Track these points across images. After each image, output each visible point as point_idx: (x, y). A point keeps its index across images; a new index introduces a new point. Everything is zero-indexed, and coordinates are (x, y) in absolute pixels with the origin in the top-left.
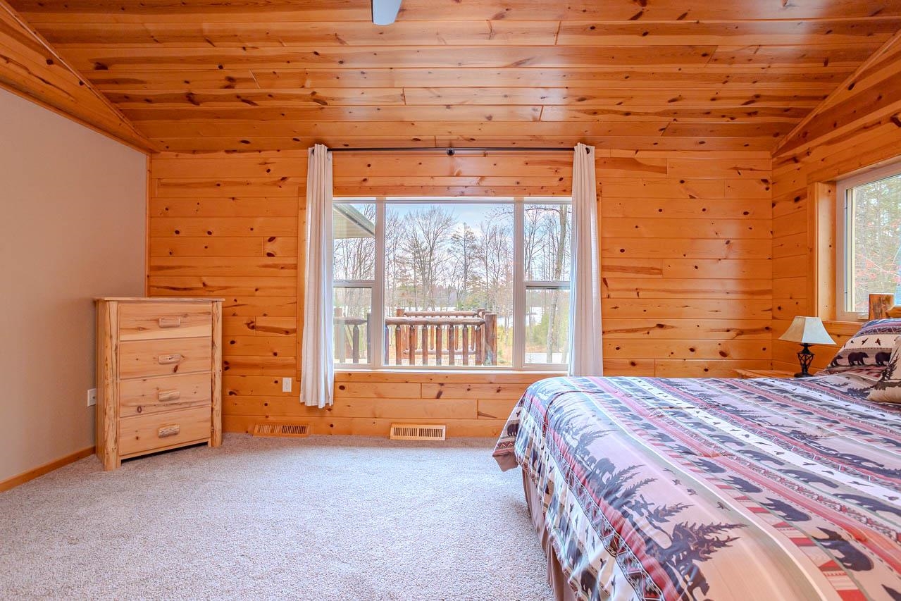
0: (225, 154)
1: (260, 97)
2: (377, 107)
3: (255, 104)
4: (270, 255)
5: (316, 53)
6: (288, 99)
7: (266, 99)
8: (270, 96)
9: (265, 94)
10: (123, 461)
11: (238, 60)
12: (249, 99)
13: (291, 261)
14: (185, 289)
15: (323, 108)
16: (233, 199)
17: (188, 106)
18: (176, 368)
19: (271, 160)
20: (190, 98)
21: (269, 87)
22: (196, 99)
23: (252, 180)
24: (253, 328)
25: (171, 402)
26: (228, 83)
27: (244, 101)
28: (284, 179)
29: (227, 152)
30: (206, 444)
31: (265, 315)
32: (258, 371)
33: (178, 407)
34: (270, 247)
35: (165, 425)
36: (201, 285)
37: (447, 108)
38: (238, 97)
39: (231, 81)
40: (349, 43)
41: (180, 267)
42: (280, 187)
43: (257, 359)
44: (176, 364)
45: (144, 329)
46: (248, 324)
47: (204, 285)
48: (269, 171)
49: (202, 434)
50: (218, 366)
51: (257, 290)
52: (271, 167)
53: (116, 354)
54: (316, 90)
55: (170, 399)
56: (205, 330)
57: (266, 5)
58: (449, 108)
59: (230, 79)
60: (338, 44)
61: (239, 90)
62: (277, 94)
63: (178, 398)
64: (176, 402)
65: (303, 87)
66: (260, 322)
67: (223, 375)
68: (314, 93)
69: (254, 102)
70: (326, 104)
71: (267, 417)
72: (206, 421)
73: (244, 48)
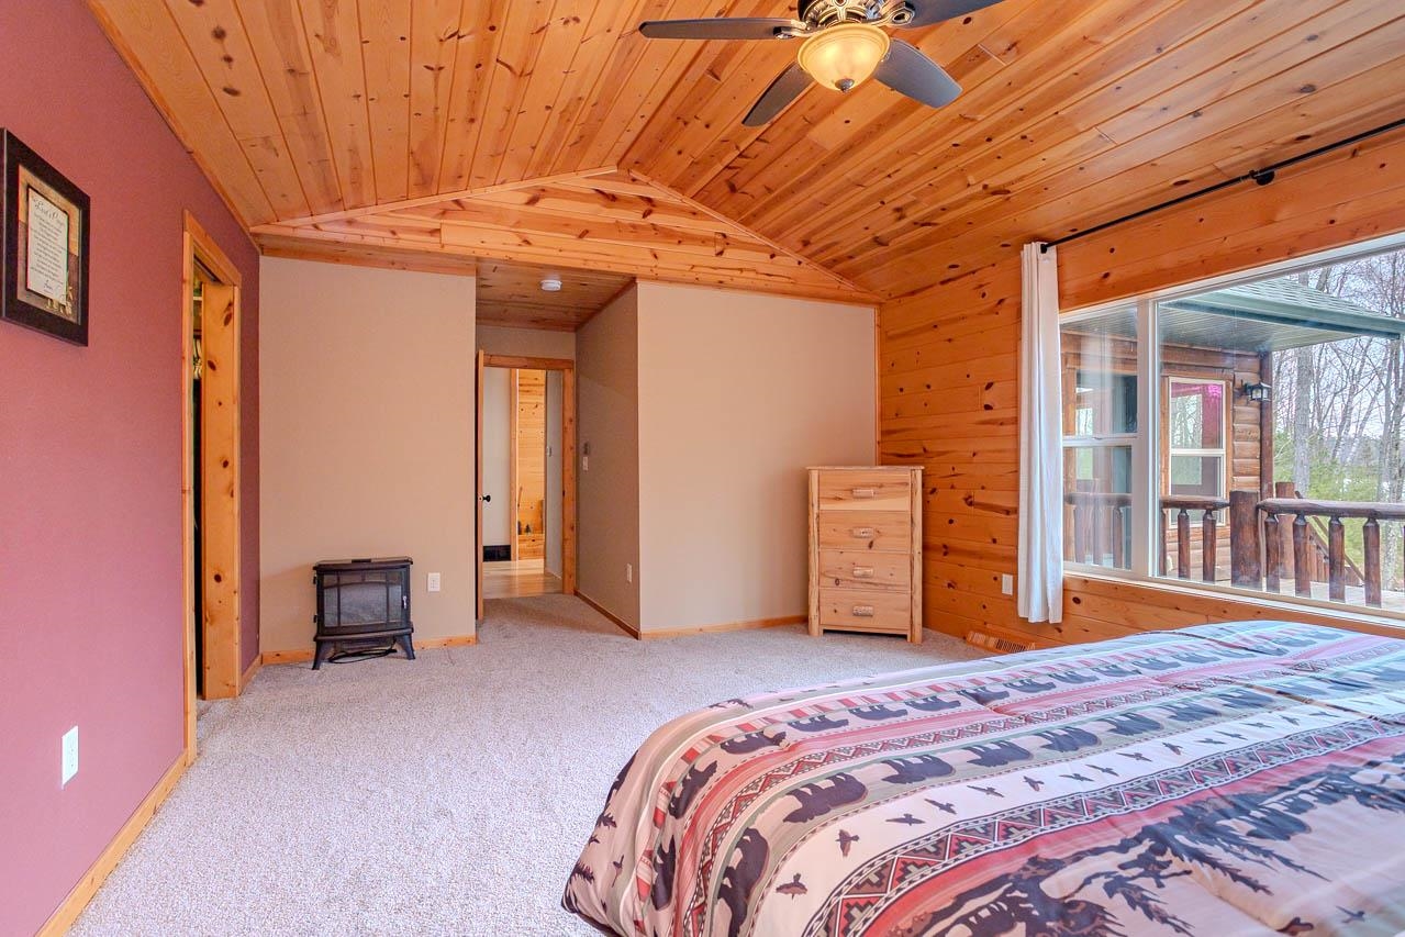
0: (940, 286)
1: (933, 214)
2: (1078, 167)
3: (935, 224)
4: (988, 407)
5: (955, 145)
6: (963, 205)
7: (941, 215)
8: (943, 209)
9: (936, 210)
10: (826, 631)
11: (892, 189)
12: (925, 221)
13: (1010, 414)
14: (909, 456)
15: (1008, 199)
16: (950, 340)
17: (879, 250)
18: (872, 543)
19: (986, 281)
20: (878, 241)
21: (937, 201)
22: (884, 241)
23: (967, 312)
24: (971, 504)
25: (865, 580)
26: (898, 215)
27: (923, 225)
28: (1001, 301)
29: (943, 283)
30: (905, 637)
31: (983, 488)
32: (975, 562)
33: (873, 587)
34: (988, 397)
35: (860, 605)
36: (922, 451)
37: (1195, 116)
38: (915, 223)
39: (900, 212)
40: (980, 117)
41: (904, 430)
42: (997, 313)
43: (975, 545)
44: (870, 540)
45: (840, 499)
46: (966, 500)
47: (925, 450)
48: (984, 295)
49: (898, 623)
50: (918, 547)
51: (974, 454)
52: (985, 289)
53: (818, 523)
54: (986, 182)
55: (864, 576)
56: (902, 504)
57: (879, 129)
58: (1199, 115)
59: (898, 210)
60: (970, 124)
61: (913, 215)
62: (950, 204)
63: (871, 577)
64: (871, 581)
65: (969, 185)
66: (979, 497)
67: (923, 558)
68: (985, 187)
69: (935, 221)
70: (1009, 192)
71: (985, 623)
72: (904, 610)
73: (889, 176)
